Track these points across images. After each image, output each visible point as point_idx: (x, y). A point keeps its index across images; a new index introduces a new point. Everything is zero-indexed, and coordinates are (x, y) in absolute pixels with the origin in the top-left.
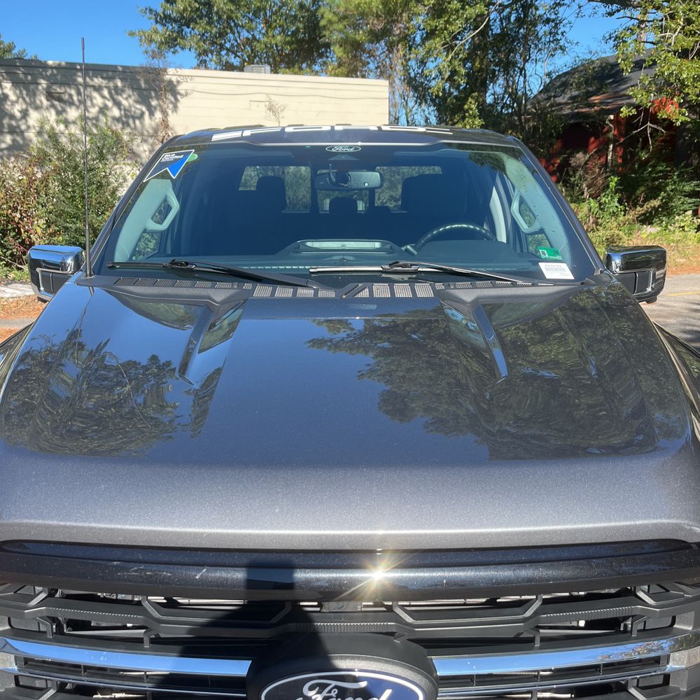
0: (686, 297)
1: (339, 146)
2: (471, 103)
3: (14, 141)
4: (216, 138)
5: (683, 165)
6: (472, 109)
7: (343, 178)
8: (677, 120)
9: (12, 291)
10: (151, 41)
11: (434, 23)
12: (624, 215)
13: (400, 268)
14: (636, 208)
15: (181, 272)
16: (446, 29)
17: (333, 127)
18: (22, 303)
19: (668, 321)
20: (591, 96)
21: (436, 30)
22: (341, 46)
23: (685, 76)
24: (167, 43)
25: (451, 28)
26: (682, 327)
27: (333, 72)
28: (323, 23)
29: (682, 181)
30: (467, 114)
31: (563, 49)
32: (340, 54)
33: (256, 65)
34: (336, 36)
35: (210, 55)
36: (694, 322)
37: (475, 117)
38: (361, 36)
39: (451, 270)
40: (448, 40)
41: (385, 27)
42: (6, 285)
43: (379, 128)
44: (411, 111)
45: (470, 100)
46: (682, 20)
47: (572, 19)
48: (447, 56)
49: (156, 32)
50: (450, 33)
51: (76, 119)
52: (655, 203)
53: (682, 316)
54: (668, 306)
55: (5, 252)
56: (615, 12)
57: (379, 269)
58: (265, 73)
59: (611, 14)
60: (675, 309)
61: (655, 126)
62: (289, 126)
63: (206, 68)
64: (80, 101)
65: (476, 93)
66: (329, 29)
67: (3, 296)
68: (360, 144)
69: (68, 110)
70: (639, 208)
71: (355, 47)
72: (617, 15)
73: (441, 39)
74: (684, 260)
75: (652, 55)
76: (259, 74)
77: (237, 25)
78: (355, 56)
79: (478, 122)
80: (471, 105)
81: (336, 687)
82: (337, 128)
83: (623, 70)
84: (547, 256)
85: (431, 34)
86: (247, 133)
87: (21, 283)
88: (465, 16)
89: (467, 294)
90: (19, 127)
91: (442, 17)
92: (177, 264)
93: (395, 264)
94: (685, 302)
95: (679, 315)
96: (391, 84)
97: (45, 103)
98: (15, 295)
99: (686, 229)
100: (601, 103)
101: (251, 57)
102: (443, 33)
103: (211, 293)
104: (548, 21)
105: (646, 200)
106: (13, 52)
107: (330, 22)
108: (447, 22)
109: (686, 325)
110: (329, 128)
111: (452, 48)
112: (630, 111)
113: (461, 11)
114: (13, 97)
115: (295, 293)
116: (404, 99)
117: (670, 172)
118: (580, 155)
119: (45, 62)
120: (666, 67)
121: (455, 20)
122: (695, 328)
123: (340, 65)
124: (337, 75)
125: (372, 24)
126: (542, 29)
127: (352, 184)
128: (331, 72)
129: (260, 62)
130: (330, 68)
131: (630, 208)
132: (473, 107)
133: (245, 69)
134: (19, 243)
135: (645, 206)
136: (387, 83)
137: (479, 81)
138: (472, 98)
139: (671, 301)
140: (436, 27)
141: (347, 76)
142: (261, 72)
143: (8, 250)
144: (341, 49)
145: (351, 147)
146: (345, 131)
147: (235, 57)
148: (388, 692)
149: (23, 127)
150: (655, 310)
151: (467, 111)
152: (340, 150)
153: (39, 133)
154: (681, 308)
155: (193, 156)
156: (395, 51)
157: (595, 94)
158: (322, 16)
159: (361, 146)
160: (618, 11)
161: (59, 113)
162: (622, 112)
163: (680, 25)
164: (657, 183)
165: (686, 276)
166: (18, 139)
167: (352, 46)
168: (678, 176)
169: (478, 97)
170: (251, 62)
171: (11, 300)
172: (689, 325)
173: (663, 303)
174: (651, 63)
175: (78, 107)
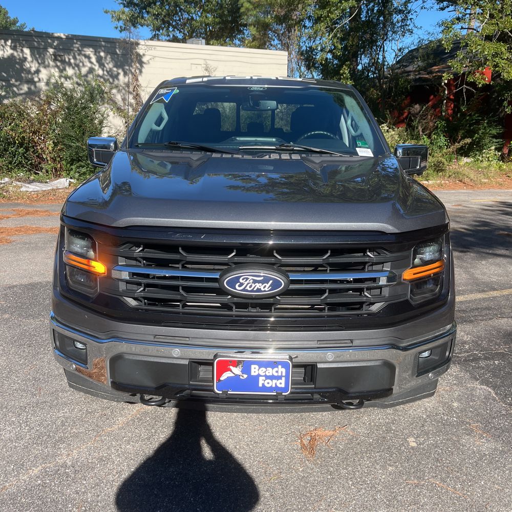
0: (483, 203)
1: (255, 87)
2: (345, 69)
3: (29, 89)
4: (188, 81)
5: (490, 115)
6: (345, 73)
7: (257, 104)
8: (480, 83)
9: (34, 187)
10: (119, 19)
11: (320, 12)
12: (447, 149)
13: (285, 148)
14: (455, 143)
15: (174, 147)
16: (328, 16)
17: (251, 77)
18: (40, 195)
19: (466, 215)
20: (433, 67)
21: (321, 17)
22: (255, 26)
23: (486, 53)
24: (131, 21)
25: (332, 16)
26: (475, 219)
27: (249, 45)
28: (242, 10)
29: (490, 127)
30: (342, 77)
31: (411, 32)
32: (254, 33)
33: (194, 39)
34: (251, 20)
35: (161, 31)
36: (483, 216)
37: (347, 79)
38: (269, 19)
39: (311, 150)
40: (329, 24)
41: (286, 14)
42: (29, 183)
43: (277, 78)
44: (303, 74)
45: (344, 67)
46: (488, 15)
47: (418, 10)
48: (329, 35)
49: (123, 13)
50: (331, 20)
51: (72, 75)
52: (468, 141)
53: (476, 213)
54: (469, 207)
55: (27, 162)
56: (445, 8)
57: (275, 148)
58: (201, 44)
59: (442, 9)
60: (473, 209)
61: (468, 88)
62: (228, 76)
63: (159, 40)
64: (75, 64)
65: (349, 62)
66: (246, 14)
67: (28, 190)
68: (266, 86)
69: (67, 68)
70: (457, 144)
71: (264, 27)
72: (447, 10)
73: (325, 23)
74: (487, 180)
75: (465, 39)
76: (197, 45)
77: (181, 9)
78: (265, 34)
79: (349, 83)
80: (345, 70)
81: (252, 279)
82: (254, 78)
83: (445, 48)
84: (361, 145)
85: (318, 20)
86: (205, 79)
87: (38, 182)
88: (342, 8)
89: (317, 159)
90: (33, 79)
91: (326, 9)
92: (172, 144)
93: (282, 145)
94: (481, 205)
95: (475, 212)
96: (290, 54)
97: (52, 63)
98: (36, 190)
99: (490, 159)
100: (438, 71)
101: (191, 33)
102: (326, 19)
103: (191, 156)
104: (400, 12)
105: (463, 138)
106: (17, 25)
107: (248, 10)
108: (329, 12)
109: (477, 217)
110: (249, 78)
111: (332, 30)
112: (449, 76)
113: (339, 4)
114: (29, 59)
115: (232, 156)
116: (299, 65)
117: (481, 120)
118: (417, 106)
119: (53, 34)
120: (474, 47)
121: (334, 10)
122: (482, 220)
123: (254, 40)
124: (251, 47)
125: (277, 11)
126: (397, 18)
127: (262, 107)
128: (247, 45)
129: (197, 37)
130: (246, 42)
131: (451, 144)
132: (347, 72)
133: (187, 42)
134: (36, 156)
135: (461, 143)
136: (286, 53)
137: (351, 54)
138: (346, 65)
139: (472, 204)
140: (321, 15)
141: (259, 48)
142: (199, 44)
143: (29, 160)
144: (255, 29)
145: (261, 88)
146: (258, 79)
147: (179, 33)
148: (271, 282)
149: (36, 79)
150: (459, 209)
151: (342, 75)
152: (256, 89)
153: (47, 84)
154: (477, 208)
155: (176, 91)
156: (293, 31)
157: (435, 65)
158: (242, 4)
159: (267, 88)
160: (448, 7)
161: (61, 71)
162: (444, 77)
163: (486, 18)
164: (472, 128)
165: (487, 190)
166: (33, 88)
167: (263, 26)
168: (487, 123)
169: (350, 65)
170: (191, 37)
171: (33, 193)
172: (479, 218)
173: (466, 205)
174: (464, 44)
175: (73, 68)
